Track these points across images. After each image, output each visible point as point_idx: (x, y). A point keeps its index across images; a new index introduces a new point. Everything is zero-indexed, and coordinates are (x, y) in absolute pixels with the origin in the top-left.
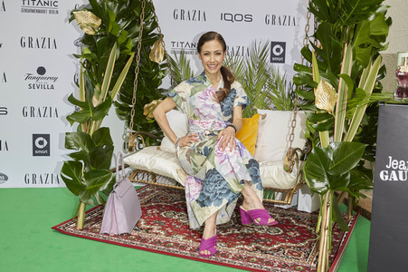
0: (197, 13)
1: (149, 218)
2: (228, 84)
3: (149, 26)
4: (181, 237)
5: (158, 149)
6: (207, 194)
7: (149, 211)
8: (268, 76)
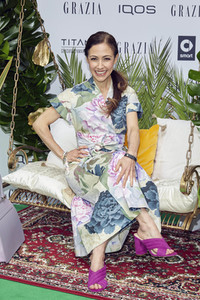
0: (91, 5)
1: (33, 243)
2: (118, 92)
3: (32, 25)
4: (65, 267)
5: (43, 165)
6: (98, 220)
7: (34, 235)
8: (170, 80)
